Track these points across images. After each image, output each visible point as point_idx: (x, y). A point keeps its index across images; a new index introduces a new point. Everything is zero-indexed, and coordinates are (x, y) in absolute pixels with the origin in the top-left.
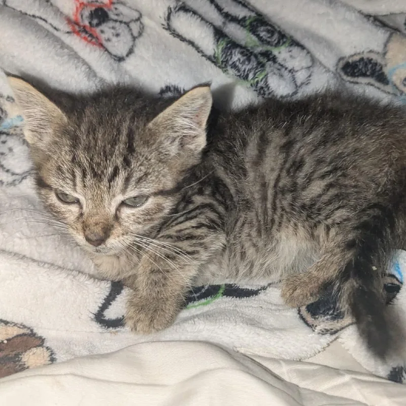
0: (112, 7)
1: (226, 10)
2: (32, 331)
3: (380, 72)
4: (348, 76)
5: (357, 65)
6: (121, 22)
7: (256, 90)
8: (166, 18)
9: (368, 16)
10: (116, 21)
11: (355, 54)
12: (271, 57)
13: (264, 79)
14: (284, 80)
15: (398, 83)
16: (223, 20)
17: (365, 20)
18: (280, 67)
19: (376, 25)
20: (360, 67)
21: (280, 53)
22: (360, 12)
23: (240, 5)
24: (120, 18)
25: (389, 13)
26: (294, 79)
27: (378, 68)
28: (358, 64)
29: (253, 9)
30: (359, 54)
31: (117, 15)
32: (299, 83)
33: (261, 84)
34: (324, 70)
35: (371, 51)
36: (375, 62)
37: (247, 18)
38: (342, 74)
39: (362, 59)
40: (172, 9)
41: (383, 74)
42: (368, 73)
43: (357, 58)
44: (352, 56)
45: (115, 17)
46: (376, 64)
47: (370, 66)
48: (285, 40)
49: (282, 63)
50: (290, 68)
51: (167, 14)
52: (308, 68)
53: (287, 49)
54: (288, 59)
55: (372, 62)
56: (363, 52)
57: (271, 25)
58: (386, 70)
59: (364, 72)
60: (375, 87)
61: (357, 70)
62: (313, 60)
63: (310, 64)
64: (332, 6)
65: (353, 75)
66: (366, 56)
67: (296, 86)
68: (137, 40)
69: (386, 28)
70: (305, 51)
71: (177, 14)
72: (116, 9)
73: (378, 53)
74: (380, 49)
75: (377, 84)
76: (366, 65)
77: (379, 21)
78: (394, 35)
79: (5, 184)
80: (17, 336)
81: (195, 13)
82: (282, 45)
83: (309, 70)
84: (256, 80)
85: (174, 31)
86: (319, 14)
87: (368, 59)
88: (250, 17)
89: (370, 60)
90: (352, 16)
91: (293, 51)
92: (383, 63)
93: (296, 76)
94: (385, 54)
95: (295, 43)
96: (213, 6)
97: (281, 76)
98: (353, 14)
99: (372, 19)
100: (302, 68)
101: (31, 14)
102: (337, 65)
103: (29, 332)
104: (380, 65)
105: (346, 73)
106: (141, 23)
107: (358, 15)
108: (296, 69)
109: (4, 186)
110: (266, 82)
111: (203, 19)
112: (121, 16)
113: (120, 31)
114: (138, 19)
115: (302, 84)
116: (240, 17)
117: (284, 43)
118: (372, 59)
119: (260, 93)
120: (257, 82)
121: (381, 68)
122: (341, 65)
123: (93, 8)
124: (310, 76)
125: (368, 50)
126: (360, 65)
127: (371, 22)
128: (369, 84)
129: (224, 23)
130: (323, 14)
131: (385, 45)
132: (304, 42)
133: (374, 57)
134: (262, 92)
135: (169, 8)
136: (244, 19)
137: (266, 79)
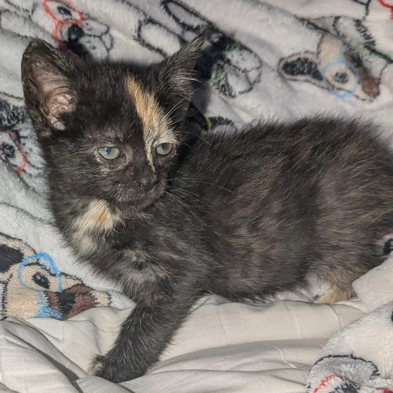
0: (84, 23)
1: (182, 21)
2: (82, 282)
3: (315, 70)
4: (288, 74)
5: (295, 65)
6: (95, 36)
7: (218, 89)
8: (137, 31)
9: (302, 20)
10: (90, 36)
11: (293, 55)
12: (226, 60)
13: (225, 79)
14: (240, 78)
15: (330, 78)
16: (181, 30)
17: (300, 24)
18: (234, 69)
19: (310, 29)
20: (298, 66)
21: (232, 56)
22: (296, 17)
23: (193, 16)
24: (92, 33)
25: (320, 17)
26: (247, 78)
27: (313, 66)
28: (296, 63)
29: (203, 19)
30: (296, 54)
31: (90, 30)
32: (252, 81)
33: (222, 83)
34: (270, 70)
35: (307, 52)
36: (311, 61)
37: (201, 27)
38: (283, 73)
39: (299, 59)
40: (142, 23)
41: (317, 71)
42: (305, 71)
43: (295, 58)
44: (290, 57)
45: (89, 33)
46: (311, 63)
47: (306, 65)
48: (235, 45)
49: (236, 65)
50: (242, 69)
51: (137, 26)
52: (258, 68)
53: (238, 53)
54: (240, 61)
55: (308, 61)
56: (300, 53)
57: (221, 32)
58: (320, 68)
59: (302, 70)
60: (312, 83)
61: (296, 68)
62: (261, 61)
63: (258, 65)
64: (271, 12)
65: (293, 73)
66: (302, 56)
67: (250, 84)
68: (110, 51)
69: (318, 31)
70: (253, 54)
71: (147, 26)
72: (87, 24)
73: (313, 53)
74: (314, 49)
75: (314, 81)
76: (303, 64)
77: (311, 24)
78: (325, 36)
79: (33, 176)
80: (74, 286)
81: (160, 25)
82: (233, 49)
83: (259, 70)
84: (218, 79)
85: (144, 41)
86: (259, 20)
87: (304, 58)
88: (203, 26)
89: (306, 60)
90: (290, 21)
91: (243, 54)
92: (317, 62)
93: (248, 76)
94: (318, 53)
95: (243, 48)
96: (171, 18)
97: (237, 75)
98: (290, 19)
99: (306, 22)
100: (253, 69)
101: (24, 35)
102: (279, 65)
103: (80, 282)
104: (315, 63)
105: (287, 72)
106: (110, 36)
107: (294, 19)
108: (248, 69)
109: (33, 178)
110: (227, 80)
111: (168, 30)
112: (93, 31)
113: (96, 45)
114: (107, 32)
115: (255, 82)
116: (195, 26)
117: (235, 47)
118: (307, 59)
119: (221, 90)
120: (219, 81)
121: (316, 67)
122: (282, 65)
123: (70, 25)
124: (260, 75)
125: (305, 51)
126: (297, 64)
127: (305, 25)
128: (306, 81)
129: (183, 32)
130: (264, 19)
131: (319, 46)
132: (250, 45)
133: (310, 57)
134: (223, 89)
135: (140, 22)
136: (198, 28)
137: (227, 78)
